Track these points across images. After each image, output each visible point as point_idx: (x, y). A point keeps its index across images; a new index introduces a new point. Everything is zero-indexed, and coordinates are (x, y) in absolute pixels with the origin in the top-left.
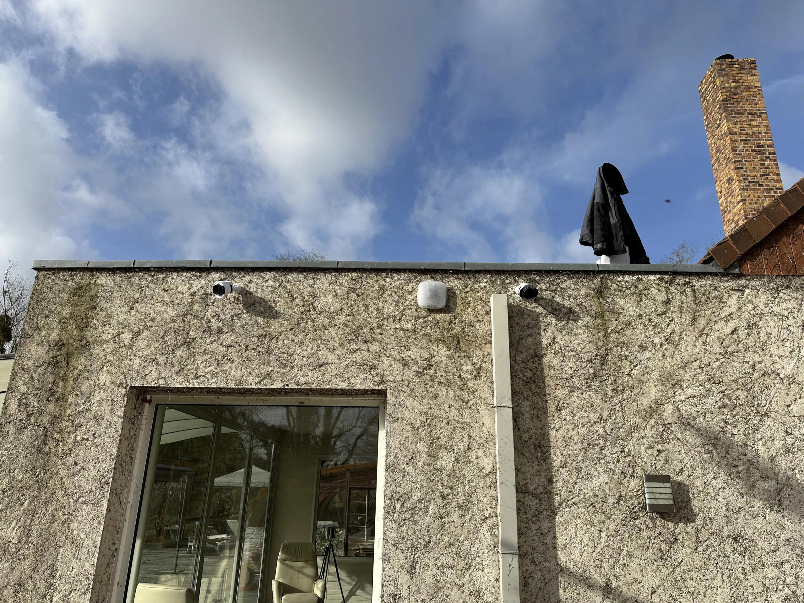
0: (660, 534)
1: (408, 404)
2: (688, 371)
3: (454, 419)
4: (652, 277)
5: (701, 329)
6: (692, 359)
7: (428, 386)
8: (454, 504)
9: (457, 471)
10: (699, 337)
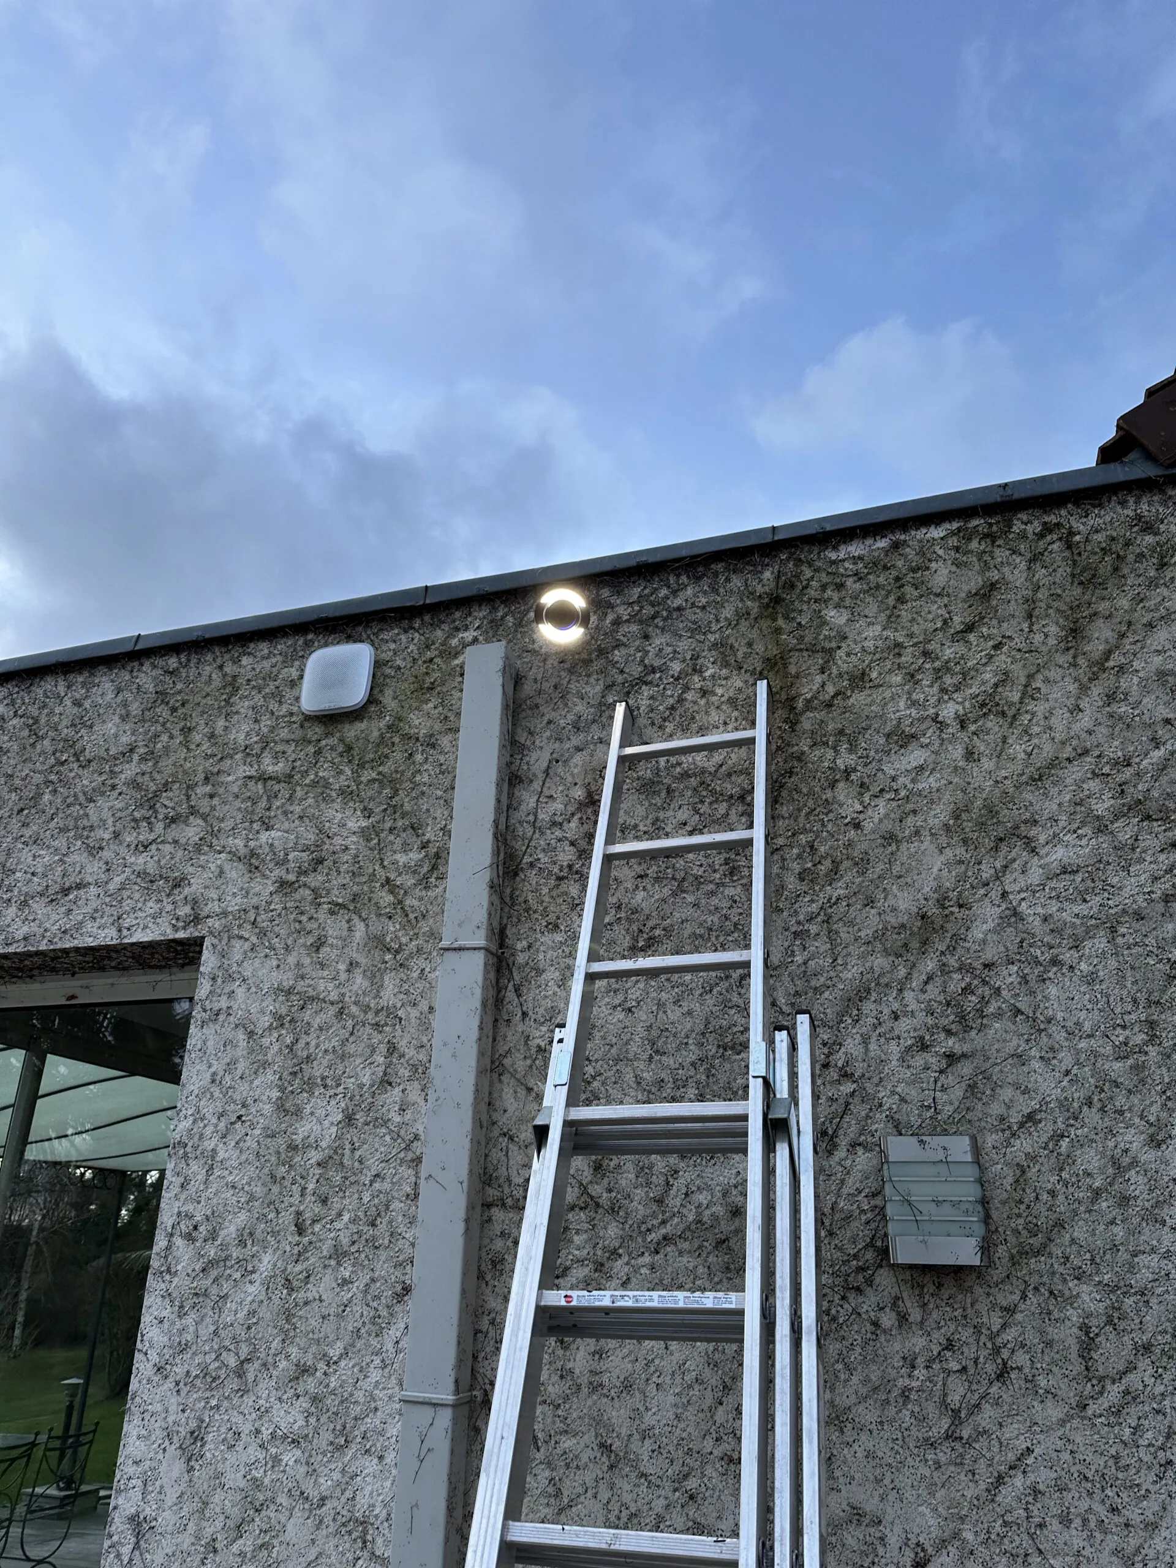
0: (949, 1346)
1: (247, 970)
2: (1054, 791)
3: (356, 1003)
4: (936, 533)
5: (1096, 655)
6: (1068, 752)
7: (304, 918)
8: (326, 1248)
9: (347, 1152)
10: (1090, 680)
